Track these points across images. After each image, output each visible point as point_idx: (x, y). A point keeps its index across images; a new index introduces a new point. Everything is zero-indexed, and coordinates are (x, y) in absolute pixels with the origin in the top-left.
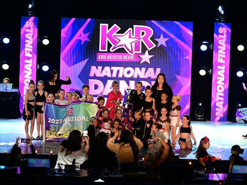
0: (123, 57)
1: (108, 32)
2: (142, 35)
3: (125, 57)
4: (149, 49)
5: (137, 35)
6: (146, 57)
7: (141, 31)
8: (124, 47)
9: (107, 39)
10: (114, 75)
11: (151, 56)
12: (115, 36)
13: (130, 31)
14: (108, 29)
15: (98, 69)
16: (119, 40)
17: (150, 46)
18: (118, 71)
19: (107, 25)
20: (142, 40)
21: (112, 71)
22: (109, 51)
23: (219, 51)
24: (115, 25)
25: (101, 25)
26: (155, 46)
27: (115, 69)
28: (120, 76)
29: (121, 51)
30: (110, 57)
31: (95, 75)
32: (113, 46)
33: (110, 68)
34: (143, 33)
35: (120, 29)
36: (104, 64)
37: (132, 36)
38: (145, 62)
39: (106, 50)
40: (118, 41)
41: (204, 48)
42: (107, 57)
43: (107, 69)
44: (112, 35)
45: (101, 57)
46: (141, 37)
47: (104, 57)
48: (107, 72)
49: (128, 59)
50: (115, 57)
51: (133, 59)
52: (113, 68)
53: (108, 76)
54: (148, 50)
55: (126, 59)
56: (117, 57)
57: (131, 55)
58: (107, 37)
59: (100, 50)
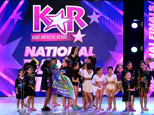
0: (56, 37)
1: (40, 13)
2: (74, 15)
3: (58, 37)
4: (82, 29)
5: (70, 16)
6: (79, 36)
7: (73, 11)
8: (57, 27)
9: (40, 20)
10: (48, 55)
11: (84, 35)
12: (48, 17)
13: (62, 11)
14: (41, 10)
15: (33, 49)
16: (52, 21)
17: (83, 25)
18: (52, 51)
19: (40, 6)
20: (74, 19)
21: (46, 51)
22: (42, 32)
23: (150, 29)
24: (48, 6)
25: (34, 6)
26: (87, 25)
27: (49, 49)
28: (54, 55)
29: (55, 31)
30: (43, 37)
31: (29, 55)
32: (46, 26)
33: (44, 48)
34: (75, 13)
35: (52, 9)
36: (38, 44)
37: (64, 17)
38: (78, 41)
39: (40, 31)
40: (50, 21)
41: (135, 26)
42: (40, 37)
43: (41, 48)
44: (45, 16)
45: (35, 38)
46: (74, 17)
47: (38, 37)
48: (41, 52)
49: (62, 38)
50: (48, 37)
51: (66, 38)
52: (47, 48)
53: (42, 56)
54: (80, 29)
55: (59, 38)
56: (50, 37)
57: (64, 35)
58: (40, 18)
59: (34, 31)
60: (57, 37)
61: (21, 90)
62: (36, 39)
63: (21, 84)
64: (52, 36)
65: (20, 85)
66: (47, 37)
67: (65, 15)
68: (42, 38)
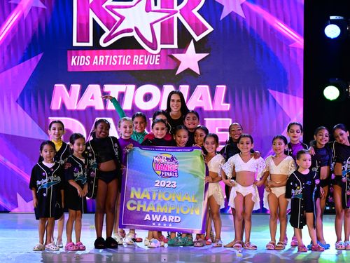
0: (131, 60)
2: (178, 5)
4: (197, 39)
6: (190, 59)
8: (134, 34)
9: (92, 15)
12: (111, 8)
15: (73, 91)
16: (122, 18)
18: (122, 95)
20: (178, 15)
26: (210, 29)
27: (114, 90)
28: (127, 106)
29: (128, 44)
30: (100, 61)
31: (63, 105)
32: (107, 32)
33: (102, 88)
36: (86, 78)
37: (154, 8)
38: (189, 71)
39: (90, 44)
40: (118, 19)
42: (92, 60)
43: (94, 89)
44: (104, 6)
45: (77, 61)
46: (177, 8)
47: (86, 61)
48: (92, 98)
49: (146, 63)
50: (113, 61)
51: (156, 63)
52: (108, 88)
53: (97, 108)
54: (194, 40)
55: (140, 64)
56: (118, 59)
57: (153, 55)
58: (91, 12)
59: (75, 44)
60: (135, 60)
61: (45, 195)
62: (81, 64)
63: (45, 178)
64: (120, 57)
65: (43, 181)
66: (109, 58)
67: (156, 5)
68: (97, 63)
